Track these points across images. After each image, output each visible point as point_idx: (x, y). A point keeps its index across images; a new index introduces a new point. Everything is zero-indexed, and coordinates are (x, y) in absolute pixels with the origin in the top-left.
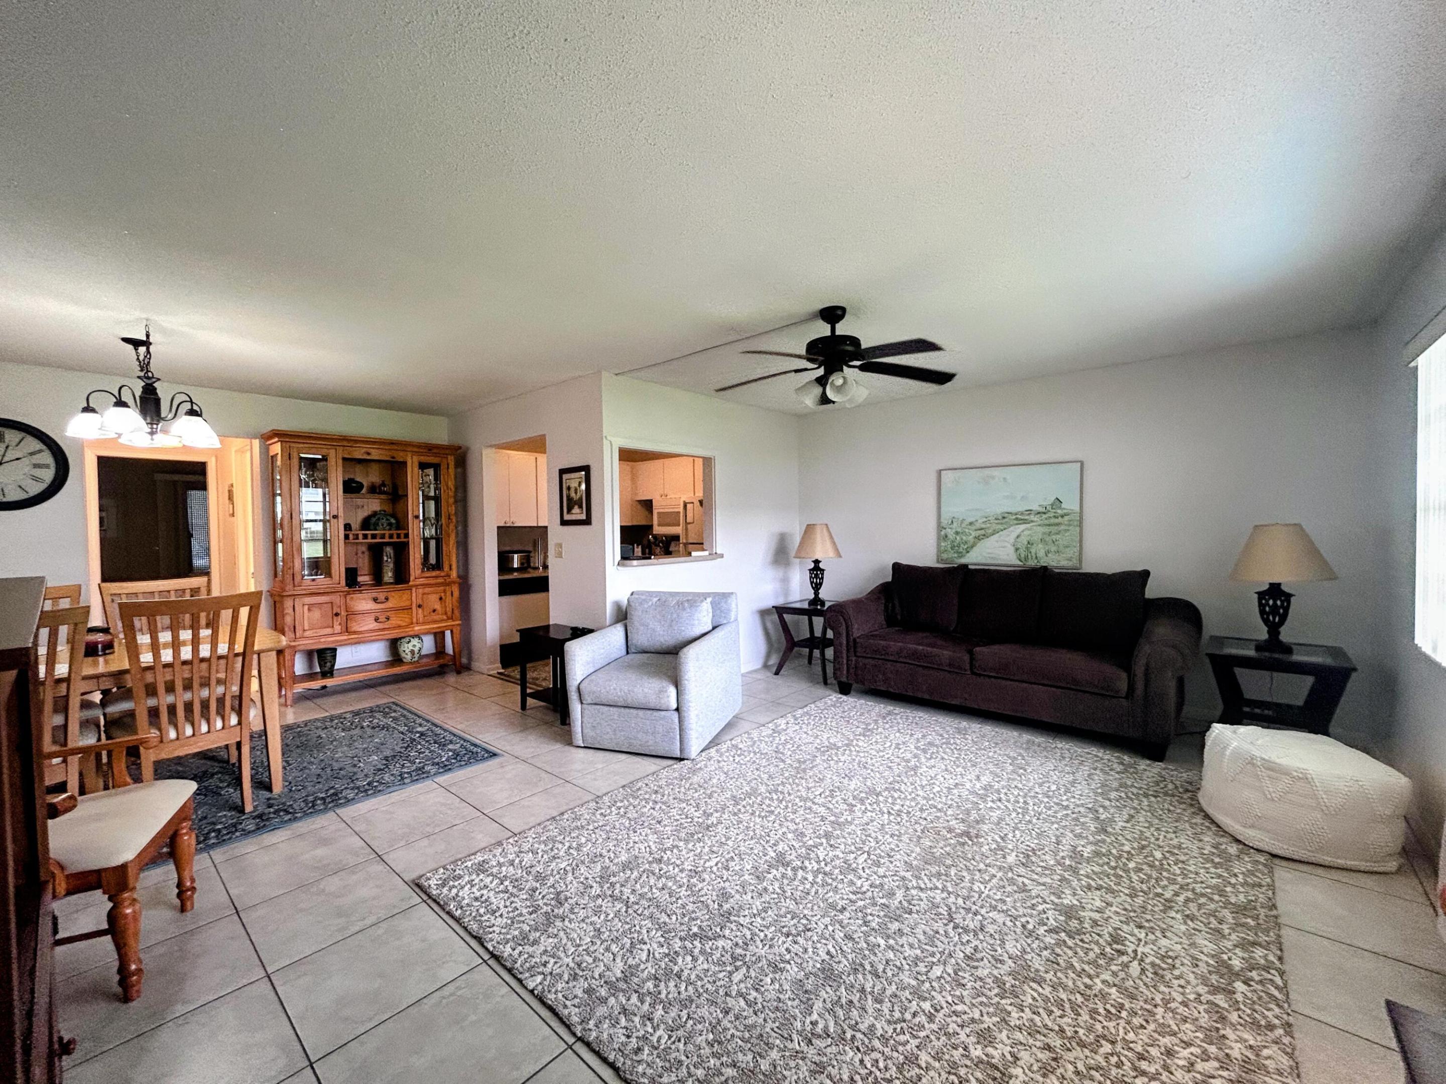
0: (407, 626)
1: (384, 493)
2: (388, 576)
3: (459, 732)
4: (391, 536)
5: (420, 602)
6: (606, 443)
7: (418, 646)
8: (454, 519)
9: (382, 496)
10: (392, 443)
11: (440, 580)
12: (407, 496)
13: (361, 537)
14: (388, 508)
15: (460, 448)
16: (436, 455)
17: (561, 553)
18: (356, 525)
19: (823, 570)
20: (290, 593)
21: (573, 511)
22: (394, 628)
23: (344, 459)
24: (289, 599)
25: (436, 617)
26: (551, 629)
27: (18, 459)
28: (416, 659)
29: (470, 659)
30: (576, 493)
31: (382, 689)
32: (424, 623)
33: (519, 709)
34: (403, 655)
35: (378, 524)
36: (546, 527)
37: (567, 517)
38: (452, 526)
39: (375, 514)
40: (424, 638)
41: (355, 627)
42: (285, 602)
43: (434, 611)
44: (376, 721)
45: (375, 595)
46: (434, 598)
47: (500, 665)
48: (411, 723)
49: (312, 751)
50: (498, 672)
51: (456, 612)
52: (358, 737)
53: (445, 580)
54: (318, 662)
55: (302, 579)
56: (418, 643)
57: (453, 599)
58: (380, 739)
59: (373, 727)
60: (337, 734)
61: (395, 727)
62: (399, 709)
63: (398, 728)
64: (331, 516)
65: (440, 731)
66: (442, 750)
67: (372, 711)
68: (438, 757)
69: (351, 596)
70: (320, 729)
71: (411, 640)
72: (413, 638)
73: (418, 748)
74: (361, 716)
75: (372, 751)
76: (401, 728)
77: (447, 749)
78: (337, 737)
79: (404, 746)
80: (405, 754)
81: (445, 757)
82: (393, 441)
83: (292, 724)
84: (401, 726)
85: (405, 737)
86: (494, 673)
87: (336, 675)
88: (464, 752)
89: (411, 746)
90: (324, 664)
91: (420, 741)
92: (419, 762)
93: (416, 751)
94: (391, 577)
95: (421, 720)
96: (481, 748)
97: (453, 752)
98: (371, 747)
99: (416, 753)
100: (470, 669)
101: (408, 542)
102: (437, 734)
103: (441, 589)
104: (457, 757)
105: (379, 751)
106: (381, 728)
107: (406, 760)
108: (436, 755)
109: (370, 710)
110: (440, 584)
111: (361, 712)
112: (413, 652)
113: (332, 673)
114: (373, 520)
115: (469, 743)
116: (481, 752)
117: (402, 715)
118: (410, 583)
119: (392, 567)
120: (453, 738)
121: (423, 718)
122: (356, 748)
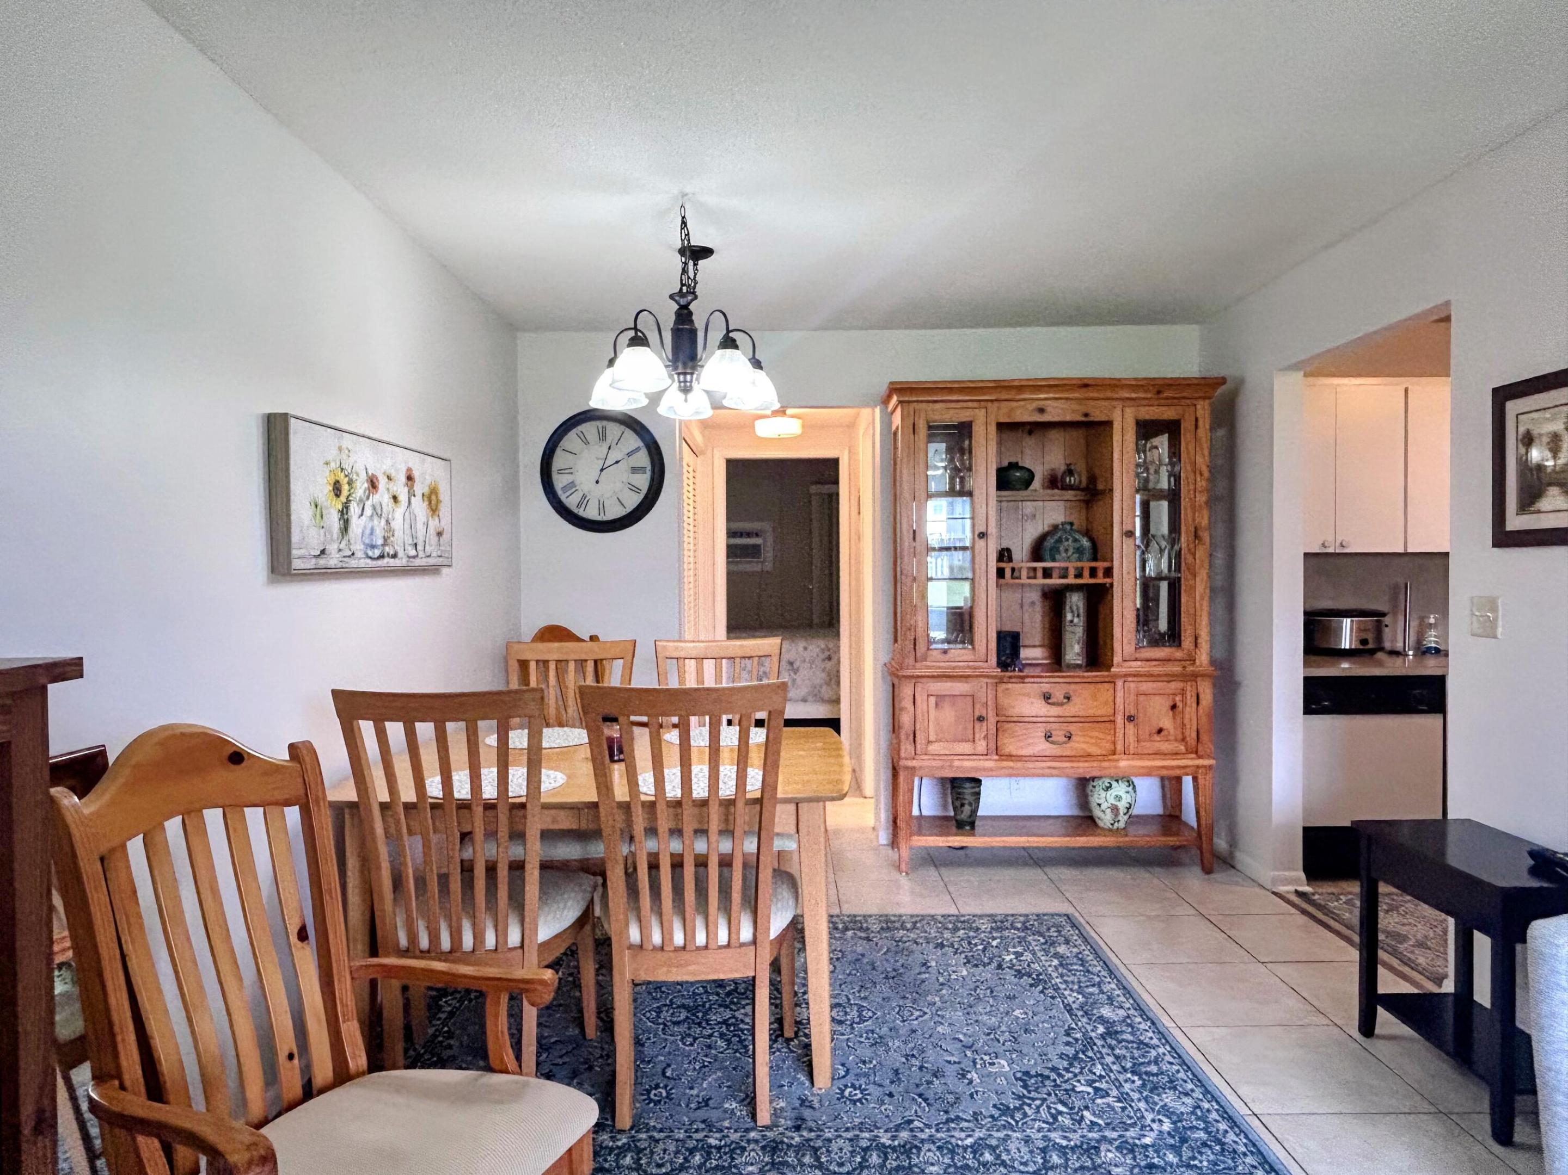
0: (1106, 757)
1: (1071, 487)
2: (1074, 651)
3: (1192, 1051)
4: (1079, 575)
5: (1131, 710)
7: (1126, 799)
8: (1205, 536)
9: (1070, 494)
10: (1086, 386)
11: (1176, 668)
12: (1111, 490)
13: (1027, 573)
14: (1078, 519)
15: (1222, 381)
16: (1171, 402)
18: (1021, 553)
20: (912, 672)
21: (1545, 504)
22: (1080, 757)
23: (1002, 427)
24: (907, 682)
25: (1165, 747)
27: (617, 462)
28: (1122, 824)
29: (1233, 843)
30: (1556, 449)
31: (1054, 872)
32: (1142, 755)
33: (1353, 1028)
34: (1097, 813)
35: (1058, 551)
36: (1447, 554)
37: (1515, 522)
38: (1201, 553)
39: (1055, 528)
41: (1010, 746)
42: (904, 689)
43: (1160, 731)
44: (1027, 957)
45: (1046, 687)
46: (1160, 704)
47: (1302, 875)
48: (1093, 985)
49: (904, 998)
50: (1297, 892)
51: (1205, 737)
52: (988, 991)
53: (1184, 667)
54: (953, 803)
55: (928, 649)
56: (1128, 792)
57: (1201, 711)
58: (1026, 1013)
59: (1019, 971)
60: (954, 969)
61: (1059, 988)
62: (1075, 937)
63: (1067, 993)
64: (977, 533)
65: (1148, 1036)
66: (1147, 1102)
67: (1027, 928)
68: (1135, 1123)
69: (1004, 686)
70: (931, 946)
71: (1114, 784)
72: (1117, 781)
73: (1095, 1074)
74: (1006, 933)
75: (1003, 1044)
76: (1070, 995)
77: (1161, 1104)
78: (953, 977)
79: (1067, 1056)
80: (1066, 1082)
81: (1153, 1135)
82: (1086, 382)
83: (895, 916)
84: (1071, 990)
85: (1074, 1026)
86: (1288, 892)
87: (978, 829)
88: (1202, 1135)
89: (1081, 1060)
90: (963, 805)
91: (1104, 1051)
92: (1091, 1122)
93: (1090, 1083)
94: (1078, 654)
95: (1113, 986)
96: (1246, 1137)
97: (1174, 1123)
98: (1003, 1028)
99: (1090, 1090)
100: (1233, 867)
101: (1112, 585)
102: (1141, 1042)
103: (1175, 686)
104: (1181, 1147)
105: (1016, 1047)
106: (1033, 979)
107: (1065, 1104)
108: (1132, 1114)
109: (1024, 923)
110: (1173, 676)
111: (1008, 924)
112: (1115, 809)
113: (972, 825)
114: (1050, 542)
115: (1216, 1107)
116: (1245, 1154)
117: (1080, 956)
118: (1112, 670)
119: (1081, 635)
120: (1178, 1071)
121: (1118, 980)
122: (977, 1021)
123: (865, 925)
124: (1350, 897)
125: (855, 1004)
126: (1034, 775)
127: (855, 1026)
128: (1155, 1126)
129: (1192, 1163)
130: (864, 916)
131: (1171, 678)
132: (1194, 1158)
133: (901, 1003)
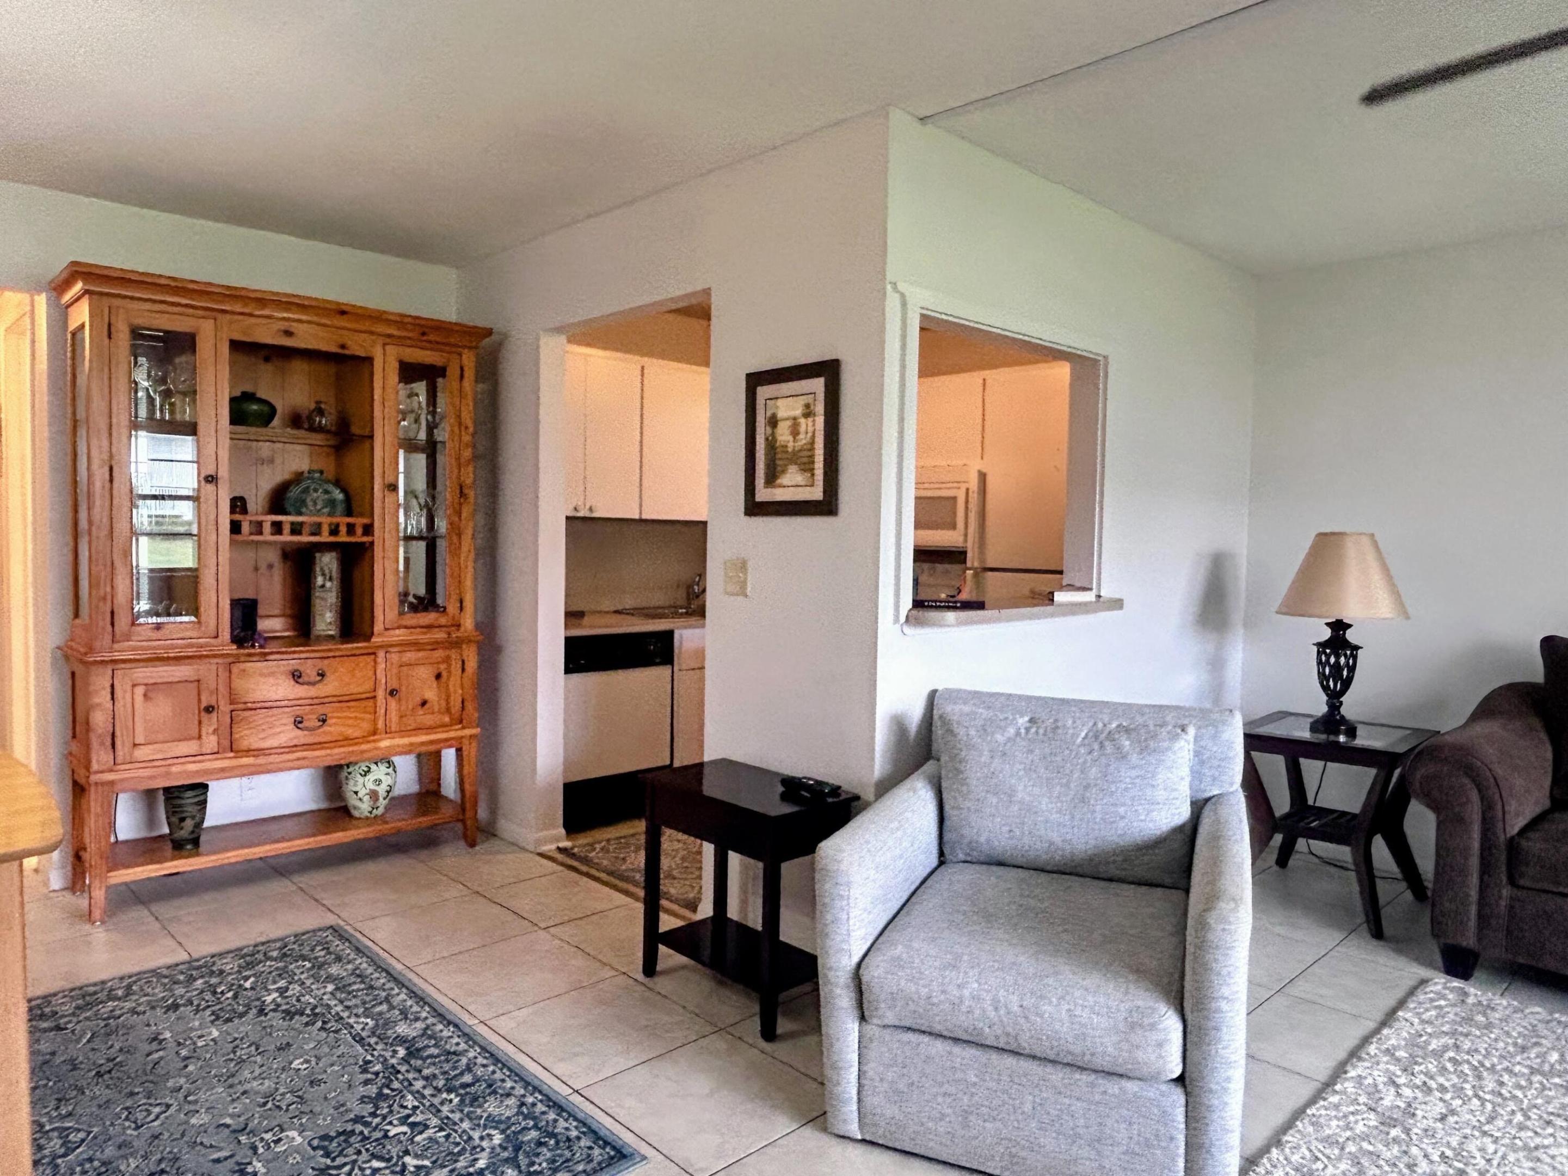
0: (364, 739)
1: (320, 429)
2: (325, 621)
4: (334, 532)
5: (394, 684)
6: (892, 302)
7: (387, 781)
8: (470, 494)
9: (318, 439)
10: (343, 313)
11: (440, 635)
12: (371, 437)
13: (267, 528)
14: (328, 465)
15: (489, 332)
16: (435, 346)
17: (743, 585)
18: (257, 502)
19: (1357, 648)
20: (107, 656)
21: (785, 480)
22: (335, 743)
23: (237, 346)
24: (100, 669)
25: (428, 719)
26: (706, 771)
28: (380, 811)
29: (494, 810)
30: (795, 433)
31: (304, 880)
32: (402, 732)
33: (638, 972)
34: (352, 802)
35: (303, 502)
36: (705, 523)
37: (763, 494)
38: (466, 512)
39: (298, 478)
40: (396, 759)
41: (249, 739)
42: (93, 679)
43: (424, 703)
44: (295, 989)
45: (296, 664)
46: (424, 673)
47: (563, 831)
48: (381, 1003)
49: (132, 1094)
50: (559, 849)
51: (470, 706)
52: (253, 1048)
53: (449, 634)
54: (168, 818)
55: (133, 624)
56: (388, 774)
57: (466, 680)
58: (307, 1061)
59: (287, 1012)
60: (199, 1033)
61: (342, 1018)
62: (348, 951)
63: (352, 1021)
64: (203, 475)
65: (455, 1043)
66: (471, 1119)
67: (285, 955)
68: (464, 1149)
69: (242, 666)
70: (159, 1012)
71: (373, 767)
72: (376, 763)
73: (406, 1107)
74: (260, 968)
75: (287, 1110)
76: (357, 1023)
77: (485, 1115)
78: (200, 1043)
79: (369, 1097)
80: (375, 1129)
81: (485, 1154)
82: (344, 308)
83: (95, 985)
84: (357, 1016)
85: (369, 1058)
86: (550, 851)
87: (202, 848)
88: (534, 1134)
89: (387, 1097)
90: (182, 820)
91: (410, 1076)
92: (415, 1167)
93: (404, 1121)
94: (330, 623)
95: (403, 996)
96: (576, 1119)
97: (503, 1132)
98: (282, 1090)
99: (405, 1129)
100: (495, 835)
101: (372, 543)
102: (449, 1053)
103: (439, 654)
104: (517, 1156)
105: (305, 1108)
106: (308, 1016)
107: (380, 1158)
108: (458, 1140)
109: (281, 949)
110: (437, 643)
111: (260, 956)
112: (374, 795)
113: (196, 842)
114: (294, 492)
115: (540, 1097)
116: (578, 1138)
117: (358, 972)
118: (373, 640)
119: (334, 600)
120: (494, 1072)
121: (407, 988)
122: (244, 1093)
123: (47, 1010)
124: (603, 844)
125: (53, 1130)
126: (281, 770)
127: (59, 1161)
128: (485, 1144)
129: (532, 1169)
130: (45, 997)
131: (435, 646)
132: (533, 1164)
133: (129, 1103)
